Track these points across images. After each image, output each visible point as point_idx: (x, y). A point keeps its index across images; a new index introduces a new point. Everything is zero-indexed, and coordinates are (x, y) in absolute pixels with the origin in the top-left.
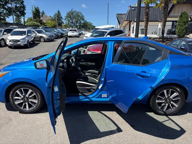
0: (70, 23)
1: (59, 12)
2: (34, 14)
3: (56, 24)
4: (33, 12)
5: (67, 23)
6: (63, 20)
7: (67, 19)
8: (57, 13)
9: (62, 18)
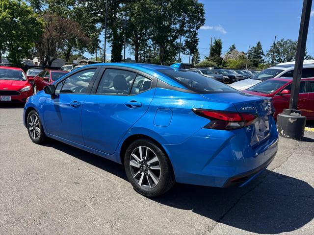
0: (275, 61)
1: (259, 44)
2: (212, 49)
3: (245, 64)
4: (212, 46)
5: (270, 62)
6: (264, 57)
7: (270, 56)
8: (255, 46)
9: (263, 54)
